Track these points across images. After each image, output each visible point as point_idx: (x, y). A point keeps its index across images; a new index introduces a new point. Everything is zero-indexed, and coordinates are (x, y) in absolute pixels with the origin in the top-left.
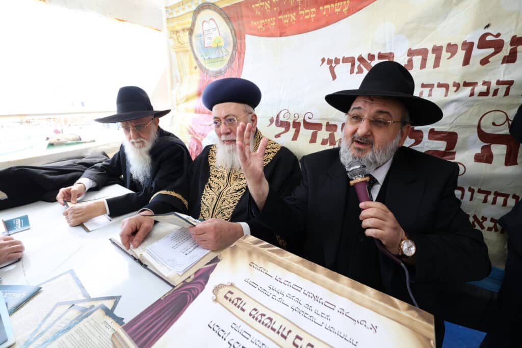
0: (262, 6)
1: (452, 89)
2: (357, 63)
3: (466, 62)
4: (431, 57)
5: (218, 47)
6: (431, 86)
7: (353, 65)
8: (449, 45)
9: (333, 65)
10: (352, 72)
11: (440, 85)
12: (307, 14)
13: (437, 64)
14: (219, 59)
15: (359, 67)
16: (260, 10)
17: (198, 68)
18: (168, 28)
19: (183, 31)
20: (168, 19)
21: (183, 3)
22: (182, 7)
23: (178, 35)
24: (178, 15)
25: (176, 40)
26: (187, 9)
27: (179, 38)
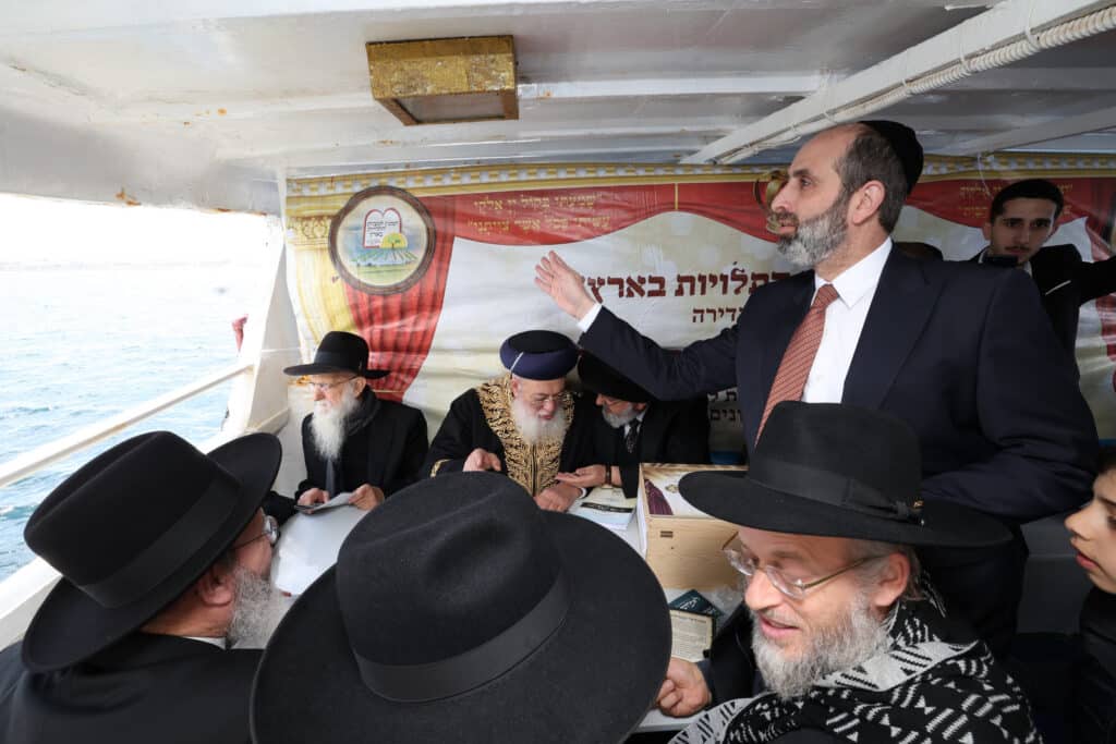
0: (488, 205)
1: (718, 314)
2: (626, 286)
3: (725, 290)
4: (698, 285)
5: (393, 249)
6: (702, 311)
7: (621, 287)
8: (711, 276)
9: (597, 286)
10: (621, 294)
11: (709, 311)
12: (557, 223)
13: (703, 292)
14: (393, 268)
15: (628, 290)
16: (486, 210)
17: (340, 280)
18: (288, 211)
19: (320, 218)
20: (288, 198)
21: (332, 179)
22: (329, 184)
23: (304, 223)
24: (316, 194)
25: (300, 232)
26: (340, 189)
27: (306, 229)
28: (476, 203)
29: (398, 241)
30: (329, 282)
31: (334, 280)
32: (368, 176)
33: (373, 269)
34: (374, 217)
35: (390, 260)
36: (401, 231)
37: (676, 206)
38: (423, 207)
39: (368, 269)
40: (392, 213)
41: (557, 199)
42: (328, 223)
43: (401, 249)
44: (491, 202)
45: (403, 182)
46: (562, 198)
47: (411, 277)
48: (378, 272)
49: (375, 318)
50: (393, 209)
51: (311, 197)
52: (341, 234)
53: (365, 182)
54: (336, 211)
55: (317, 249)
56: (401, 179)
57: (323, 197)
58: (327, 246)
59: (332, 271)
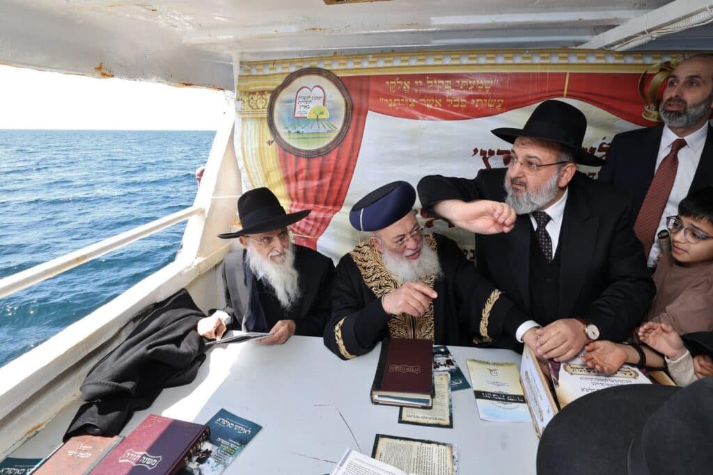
0: (400, 84)
5: (318, 119)
9: (487, 156)
14: (317, 136)
16: (396, 88)
17: (274, 143)
18: (238, 87)
19: (262, 92)
20: (240, 76)
21: (274, 62)
22: (271, 66)
23: (250, 96)
24: (260, 73)
25: (247, 103)
26: (279, 70)
27: (251, 101)
28: (387, 83)
29: (322, 113)
30: (266, 145)
31: (270, 143)
32: (302, 60)
33: (301, 136)
34: (305, 92)
35: (315, 128)
36: (324, 105)
37: (565, 92)
38: (343, 84)
39: (296, 136)
40: (318, 89)
41: (458, 82)
42: (268, 97)
43: (324, 120)
44: (401, 82)
45: (329, 65)
46: (463, 82)
47: (331, 143)
48: (305, 138)
49: (300, 176)
50: (318, 86)
51: (257, 76)
52: (277, 106)
53: (300, 64)
54: (275, 87)
55: (258, 118)
56: (326, 62)
57: (266, 75)
58: (266, 115)
59: (269, 137)
